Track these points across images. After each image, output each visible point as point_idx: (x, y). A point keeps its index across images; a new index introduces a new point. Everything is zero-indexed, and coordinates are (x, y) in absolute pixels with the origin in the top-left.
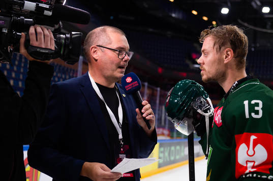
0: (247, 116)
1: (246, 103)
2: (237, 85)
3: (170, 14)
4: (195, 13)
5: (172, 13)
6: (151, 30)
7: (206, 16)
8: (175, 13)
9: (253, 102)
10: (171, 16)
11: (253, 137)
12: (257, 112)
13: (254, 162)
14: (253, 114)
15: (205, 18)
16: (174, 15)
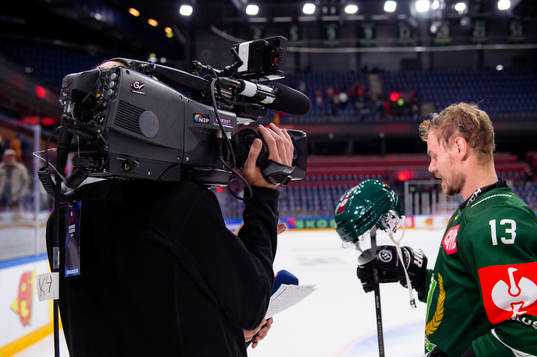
0: (495, 242)
1: (493, 223)
2: (479, 194)
3: (92, 14)
4: (134, 12)
5: (95, 12)
6: (58, 42)
7: (155, 19)
8: (100, 13)
9: (503, 222)
10: (94, 19)
11: (511, 271)
12: (509, 236)
13: (523, 303)
14: (503, 239)
15: (153, 23)
16: (98, 17)
